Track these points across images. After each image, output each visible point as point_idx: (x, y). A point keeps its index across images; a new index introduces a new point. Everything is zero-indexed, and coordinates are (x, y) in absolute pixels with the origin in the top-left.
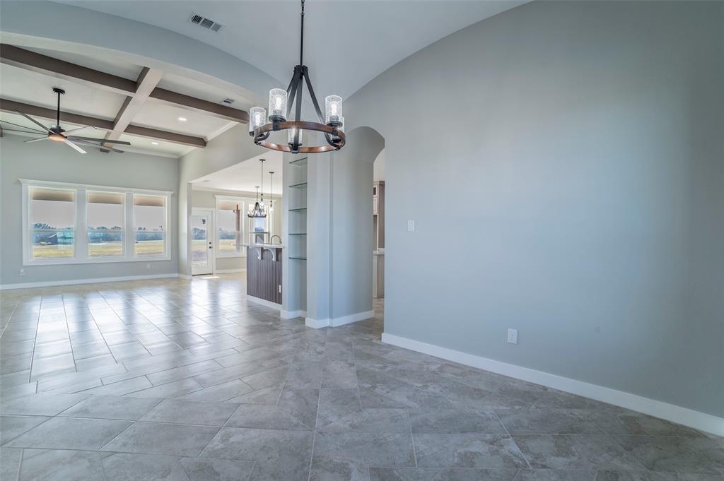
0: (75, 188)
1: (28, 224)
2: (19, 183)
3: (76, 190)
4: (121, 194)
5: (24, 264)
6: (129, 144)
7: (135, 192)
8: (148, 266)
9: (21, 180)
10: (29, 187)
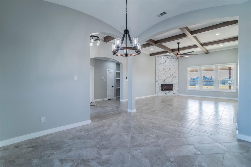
0: (199, 67)
1: (188, 79)
2: (186, 68)
3: (199, 68)
4: (213, 67)
5: (187, 90)
6: (193, 52)
7: (219, 66)
8: (225, 94)
9: (186, 67)
10: (188, 69)
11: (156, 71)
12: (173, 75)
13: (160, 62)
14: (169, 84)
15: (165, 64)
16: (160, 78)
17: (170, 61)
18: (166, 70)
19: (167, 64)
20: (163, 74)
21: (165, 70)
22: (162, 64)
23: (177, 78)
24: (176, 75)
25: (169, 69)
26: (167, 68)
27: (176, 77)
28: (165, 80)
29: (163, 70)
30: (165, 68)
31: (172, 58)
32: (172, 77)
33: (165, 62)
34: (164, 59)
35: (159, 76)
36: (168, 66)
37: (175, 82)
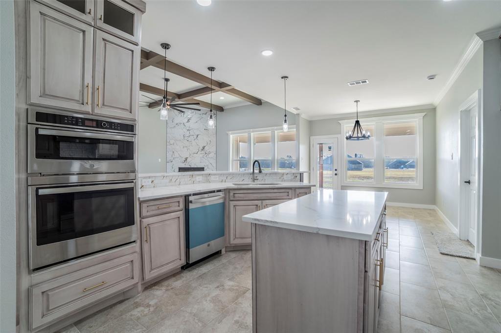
2: (228, 134)
3: (247, 134)
10: (231, 136)
11: (168, 141)
12: (204, 148)
13: (176, 121)
14: (196, 167)
15: (187, 125)
16: (176, 155)
17: (198, 119)
18: (189, 139)
19: (191, 124)
20: (184, 147)
21: (186, 138)
22: (182, 126)
23: (212, 155)
24: (211, 148)
25: (195, 137)
26: (192, 133)
27: (210, 153)
28: (186, 159)
29: (182, 138)
30: (187, 134)
31: (203, 114)
32: (202, 152)
33: (188, 121)
34: (185, 115)
35: (174, 150)
36: (193, 129)
37: (207, 164)
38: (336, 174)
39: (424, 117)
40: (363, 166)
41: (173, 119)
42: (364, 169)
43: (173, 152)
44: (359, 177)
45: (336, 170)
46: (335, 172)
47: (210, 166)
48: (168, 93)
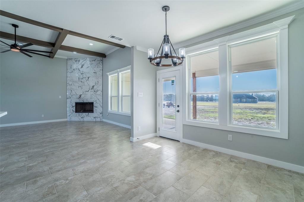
10: (109, 77)
11: (68, 82)
12: (93, 87)
13: (73, 67)
15: (81, 70)
16: (73, 93)
17: (89, 65)
18: (83, 81)
19: (84, 69)
20: (79, 87)
21: (80, 80)
22: (77, 71)
23: (100, 92)
24: (99, 87)
25: (87, 78)
26: (84, 76)
27: (97, 91)
28: (80, 96)
29: (78, 80)
30: (81, 77)
31: (93, 61)
32: (92, 90)
33: (82, 67)
34: (80, 63)
35: (72, 90)
36: (85, 73)
37: (96, 99)
38: (178, 111)
39: (289, 25)
40: (258, 100)
41: (71, 66)
42: (259, 102)
43: (71, 91)
44: (250, 109)
45: (178, 106)
46: (178, 109)
47: (98, 101)
48: (16, 36)
